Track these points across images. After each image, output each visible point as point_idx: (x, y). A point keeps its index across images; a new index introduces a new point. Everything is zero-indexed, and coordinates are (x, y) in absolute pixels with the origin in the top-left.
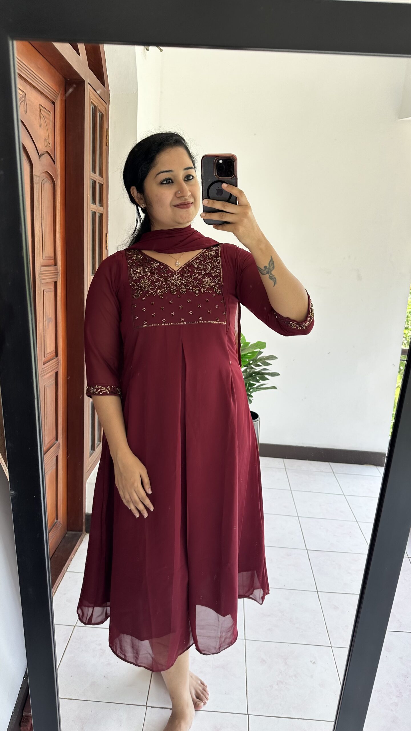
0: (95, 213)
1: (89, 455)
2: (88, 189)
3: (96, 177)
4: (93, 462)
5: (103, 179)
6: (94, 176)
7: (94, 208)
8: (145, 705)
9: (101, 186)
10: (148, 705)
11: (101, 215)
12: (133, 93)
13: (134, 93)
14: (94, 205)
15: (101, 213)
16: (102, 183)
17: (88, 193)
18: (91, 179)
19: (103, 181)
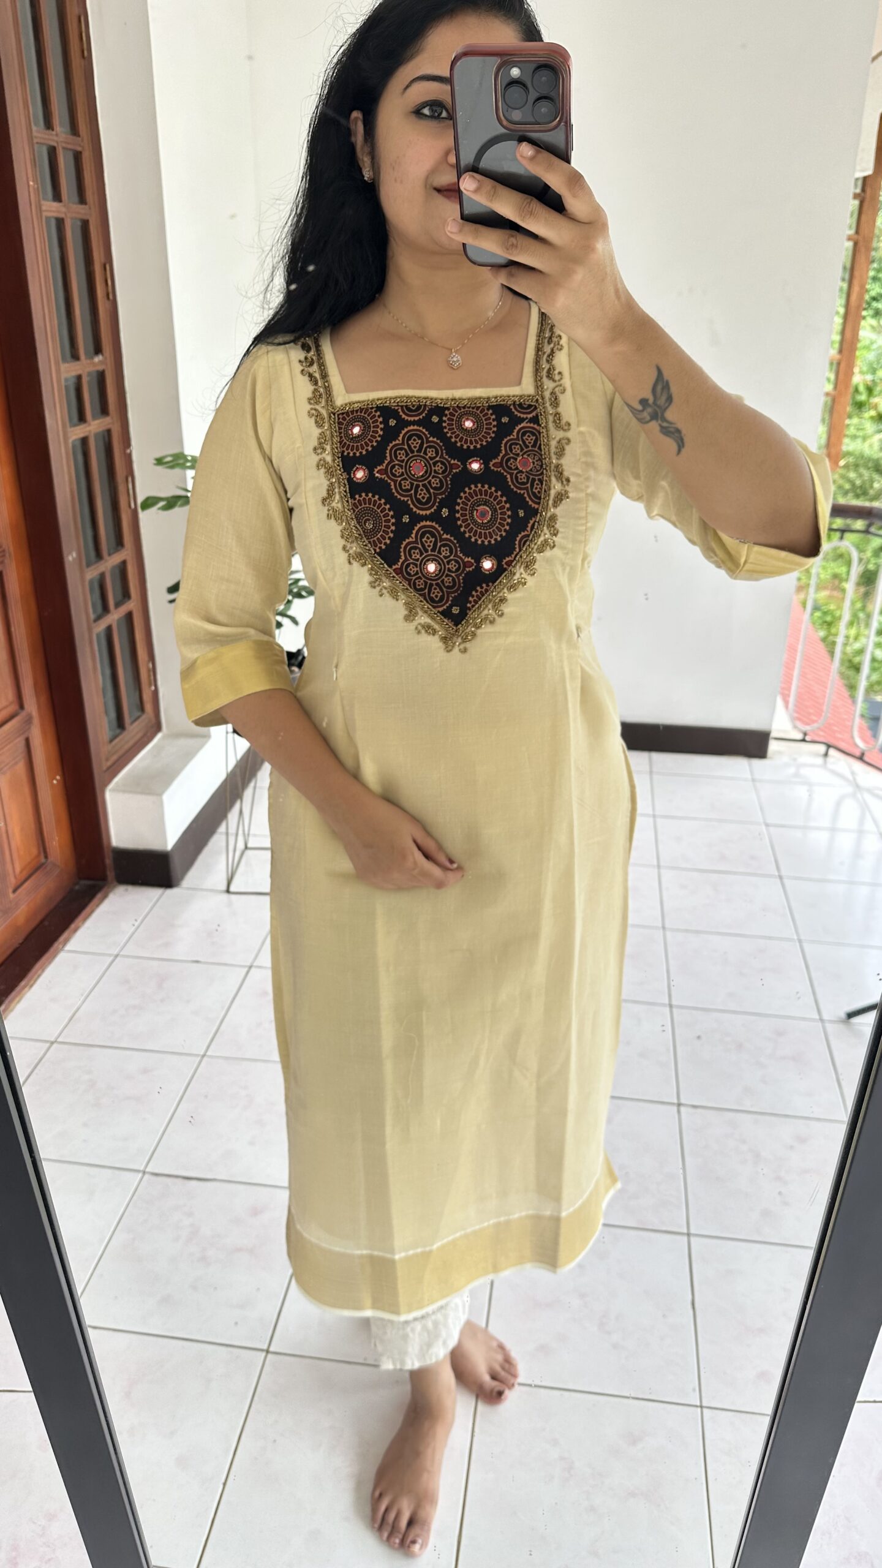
0: (64, 218)
2: (29, 168)
3: (55, 138)
4: (121, 753)
5: (78, 138)
6: (47, 137)
7: (55, 210)
8: (142, 1168)
9: (77, 157)
10: (148, 1170)
11: (85, 225)
14: (55, 204)
15: (82, 220)
16: (79, 149)
17: (31, 179)
18: (37, 143)
19: (81, 144)
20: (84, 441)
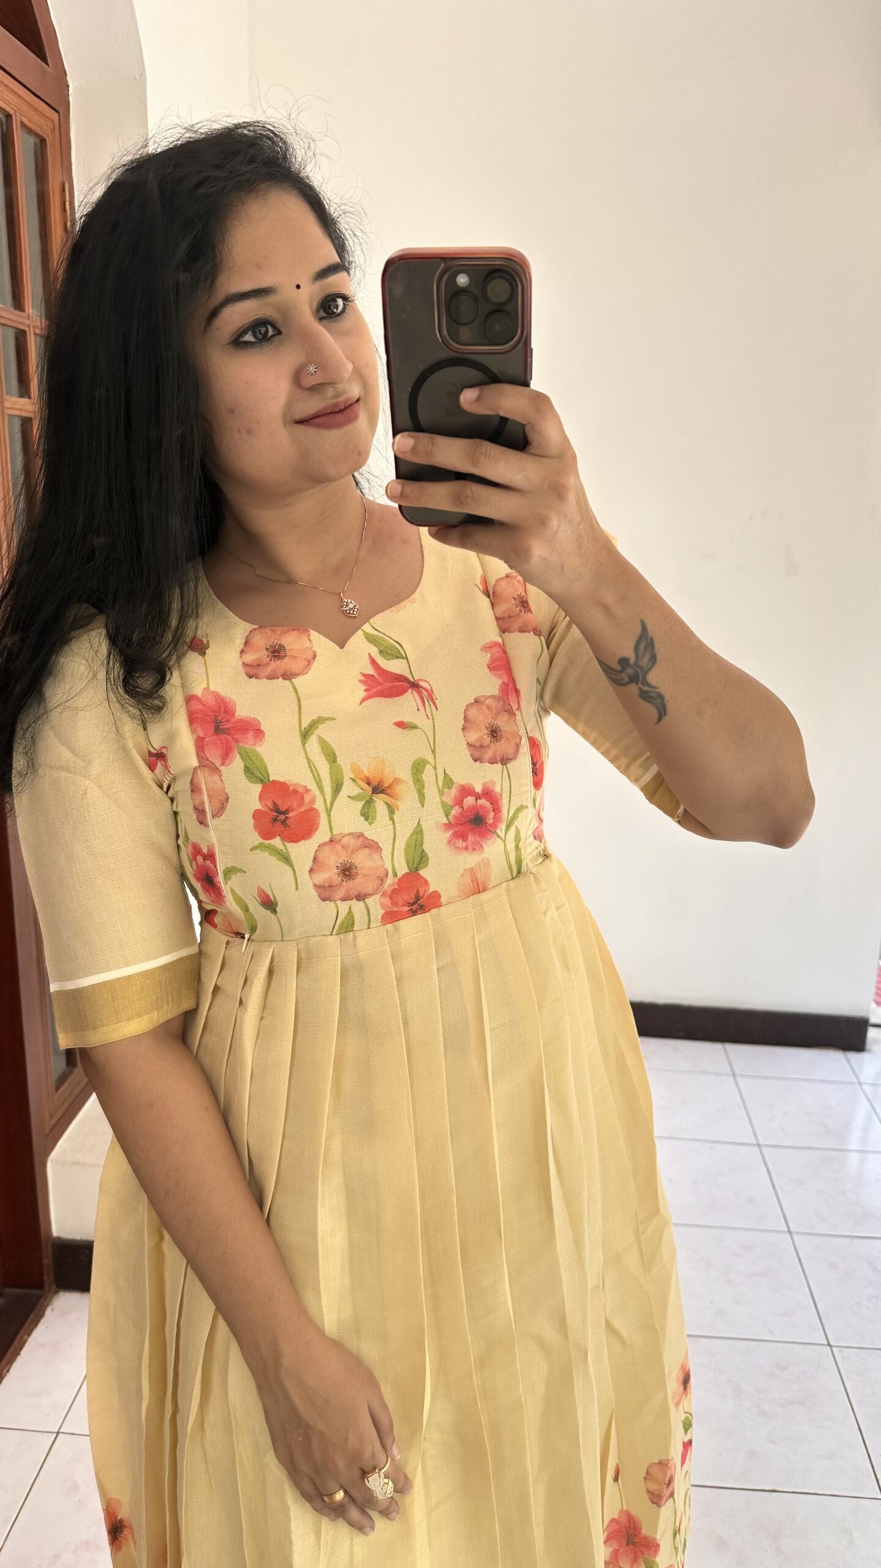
3: (27, 322)
4: (68, 1104)
6: (17, 319)
12: (134, 77)
13: (137, 77)
18: (5, 325)
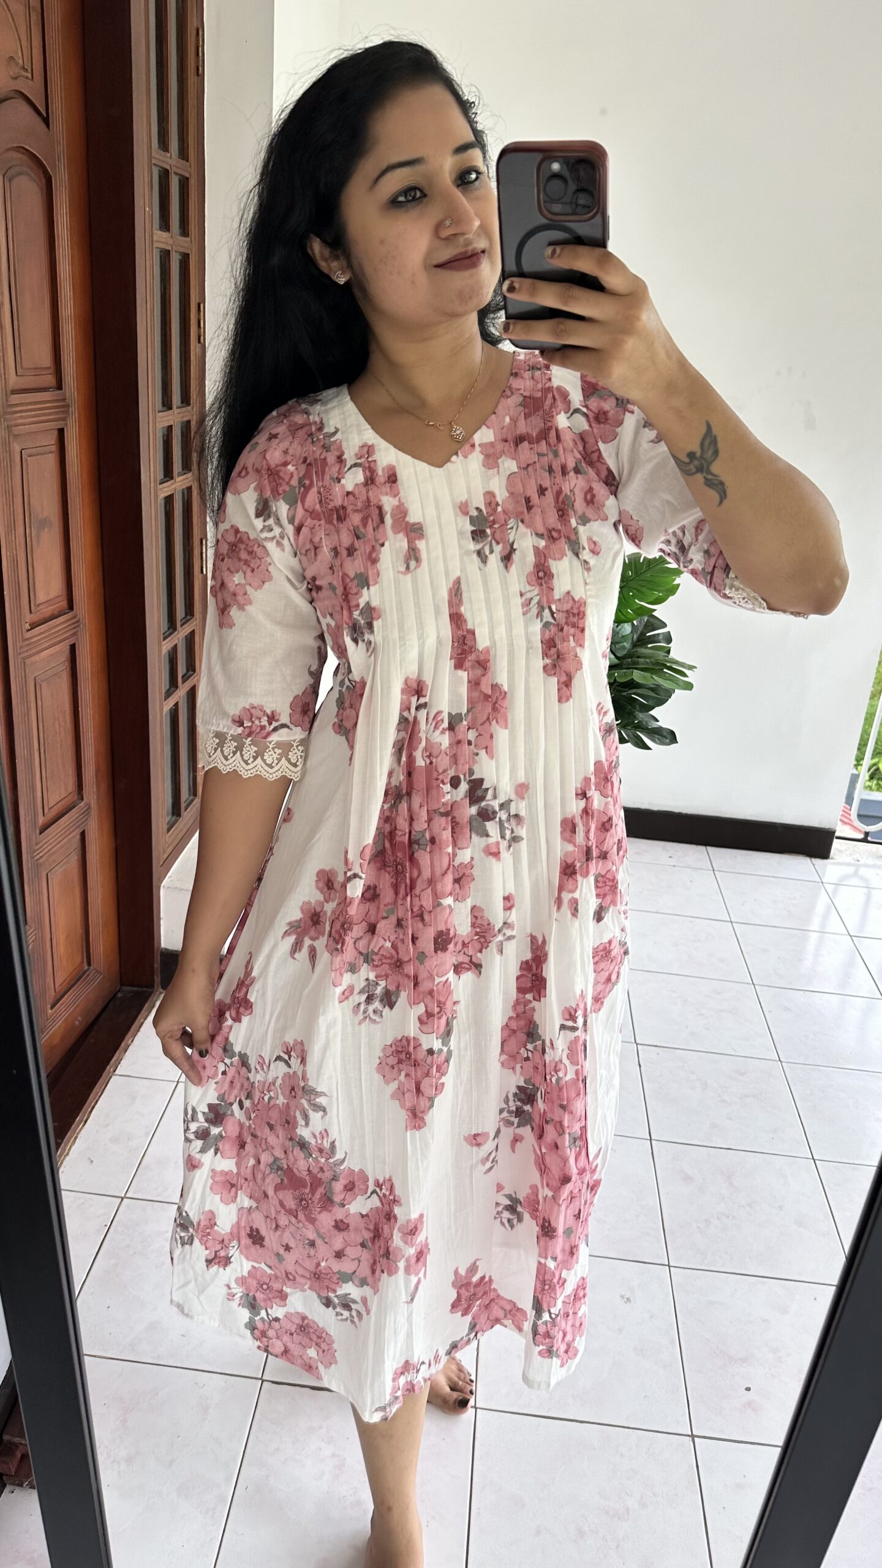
0: (169, 251)
1: (166, 827)
2: (147, 192)
3: (169, 161)
4: (174, 844)
5: (188, 164)
6: (163, 159)
7: (164, 240)
8: (260, 1377)
9: (184, 183)
10: (267, 1377)
11: (185, 259)
14: (163, 233)
15: (184, 254)
16: (188, 176)
17: (147, 204)
18: (155, 165)
19: (189, 169)
20: (169, 500)
